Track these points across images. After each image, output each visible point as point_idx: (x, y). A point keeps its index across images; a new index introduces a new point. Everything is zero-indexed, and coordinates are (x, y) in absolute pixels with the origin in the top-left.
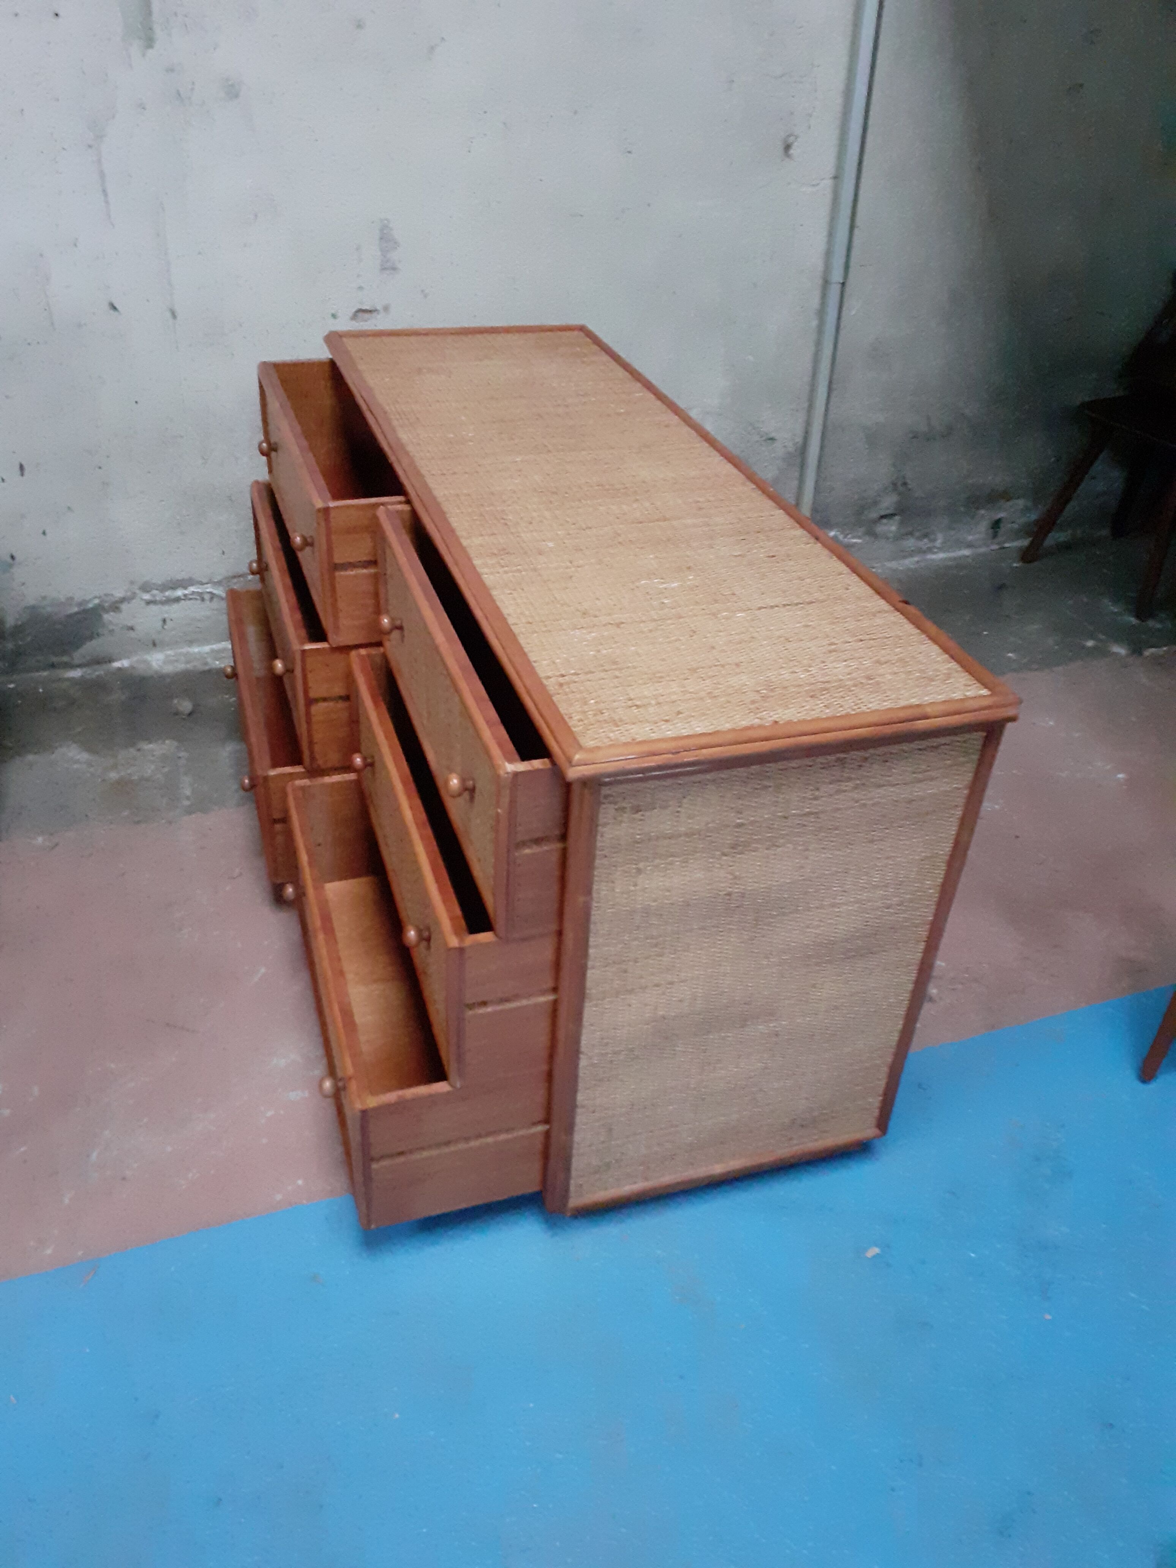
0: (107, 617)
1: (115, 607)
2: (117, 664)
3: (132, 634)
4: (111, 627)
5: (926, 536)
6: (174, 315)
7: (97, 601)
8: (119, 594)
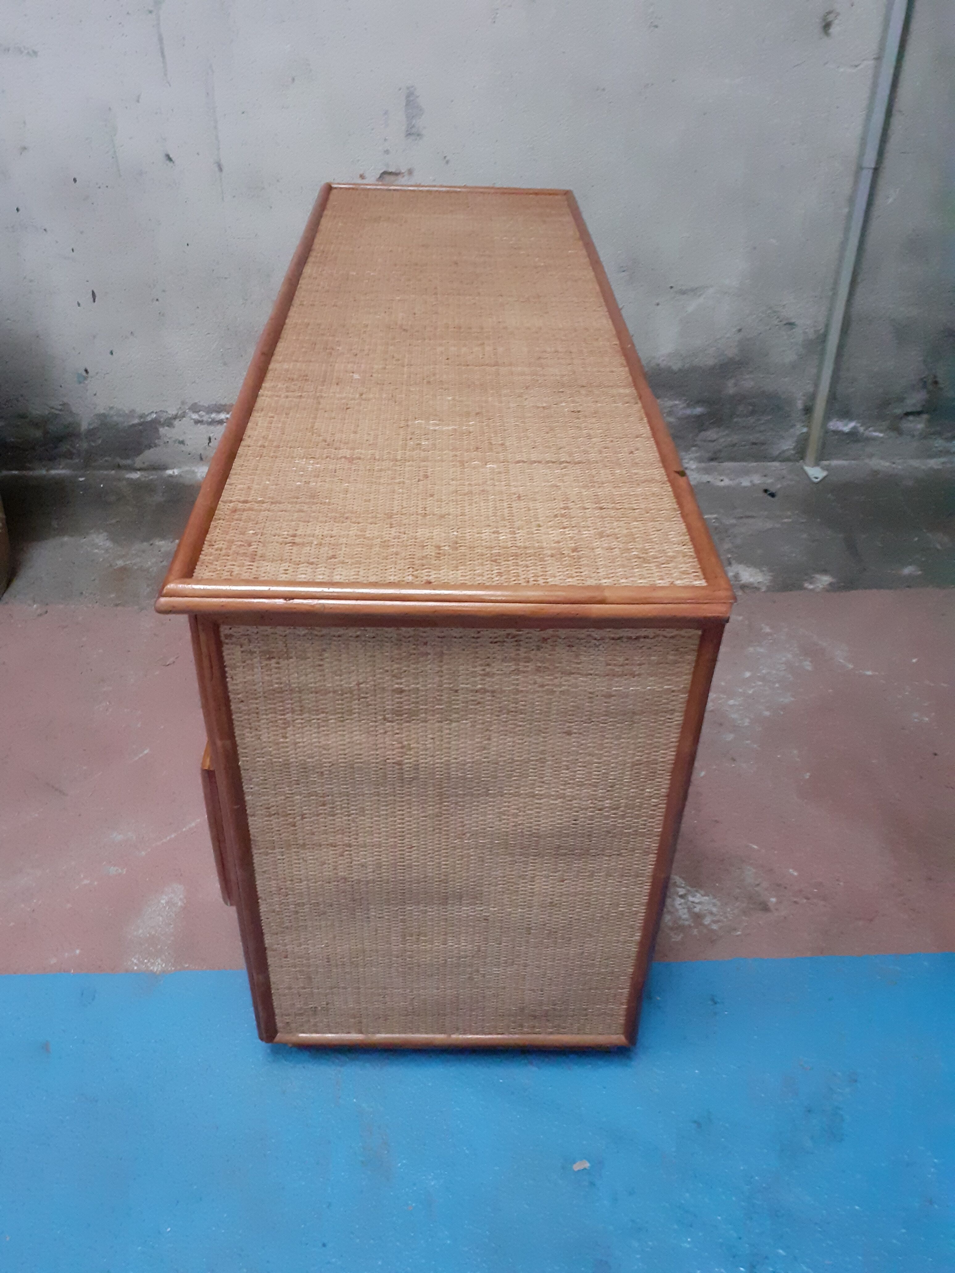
0: (163, 430)
1: (169, 423)
2: (170, 472)
3: (183, 448)
4: (166, 440)
6: (221, 170)
7: (154, 416)
8: (172, 412)
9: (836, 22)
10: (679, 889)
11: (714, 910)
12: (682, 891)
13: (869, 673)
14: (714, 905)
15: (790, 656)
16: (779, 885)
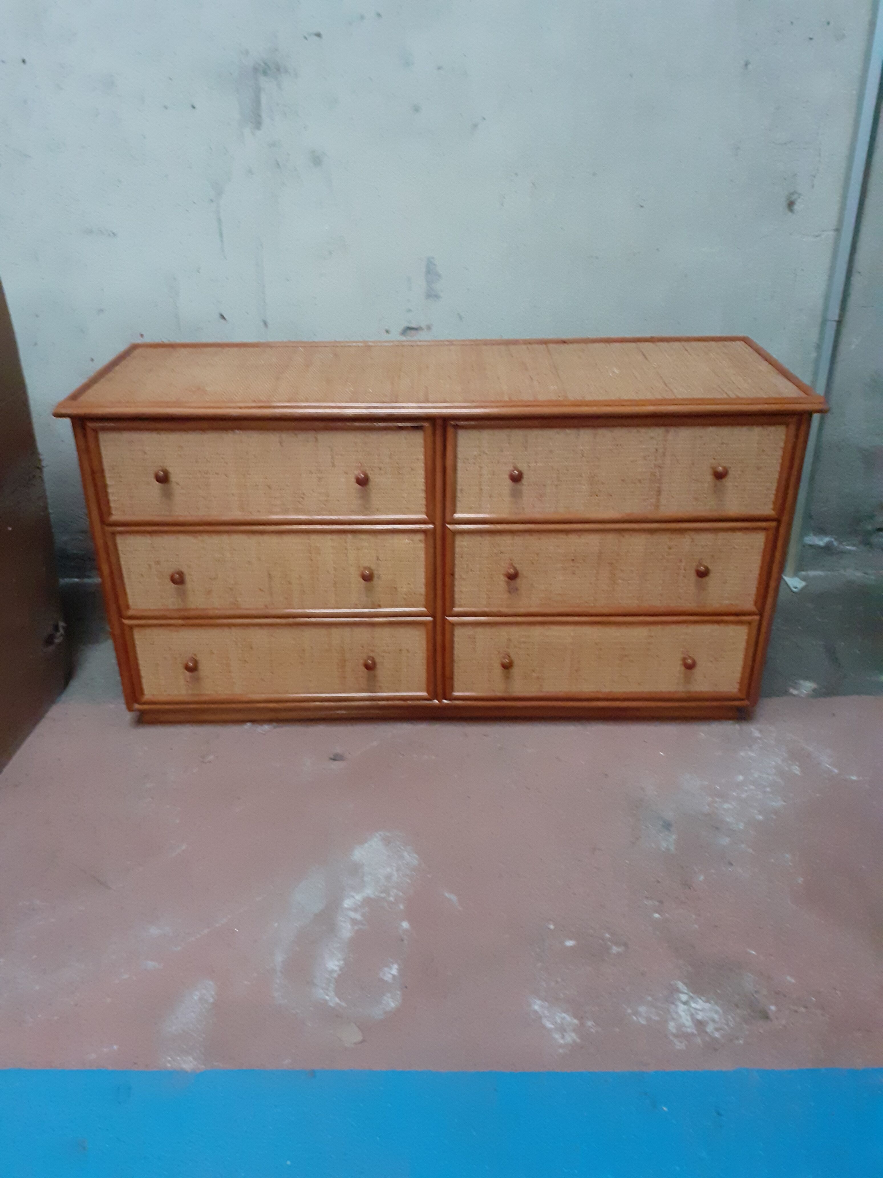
6: (266, 325)
9: (799, 200)
10: (681, 996)
11: (716, 1017)
12: (684, 997)
13: (854, 778)
14: (716, 1012)
15: (779, 760)
16: (777, 993)
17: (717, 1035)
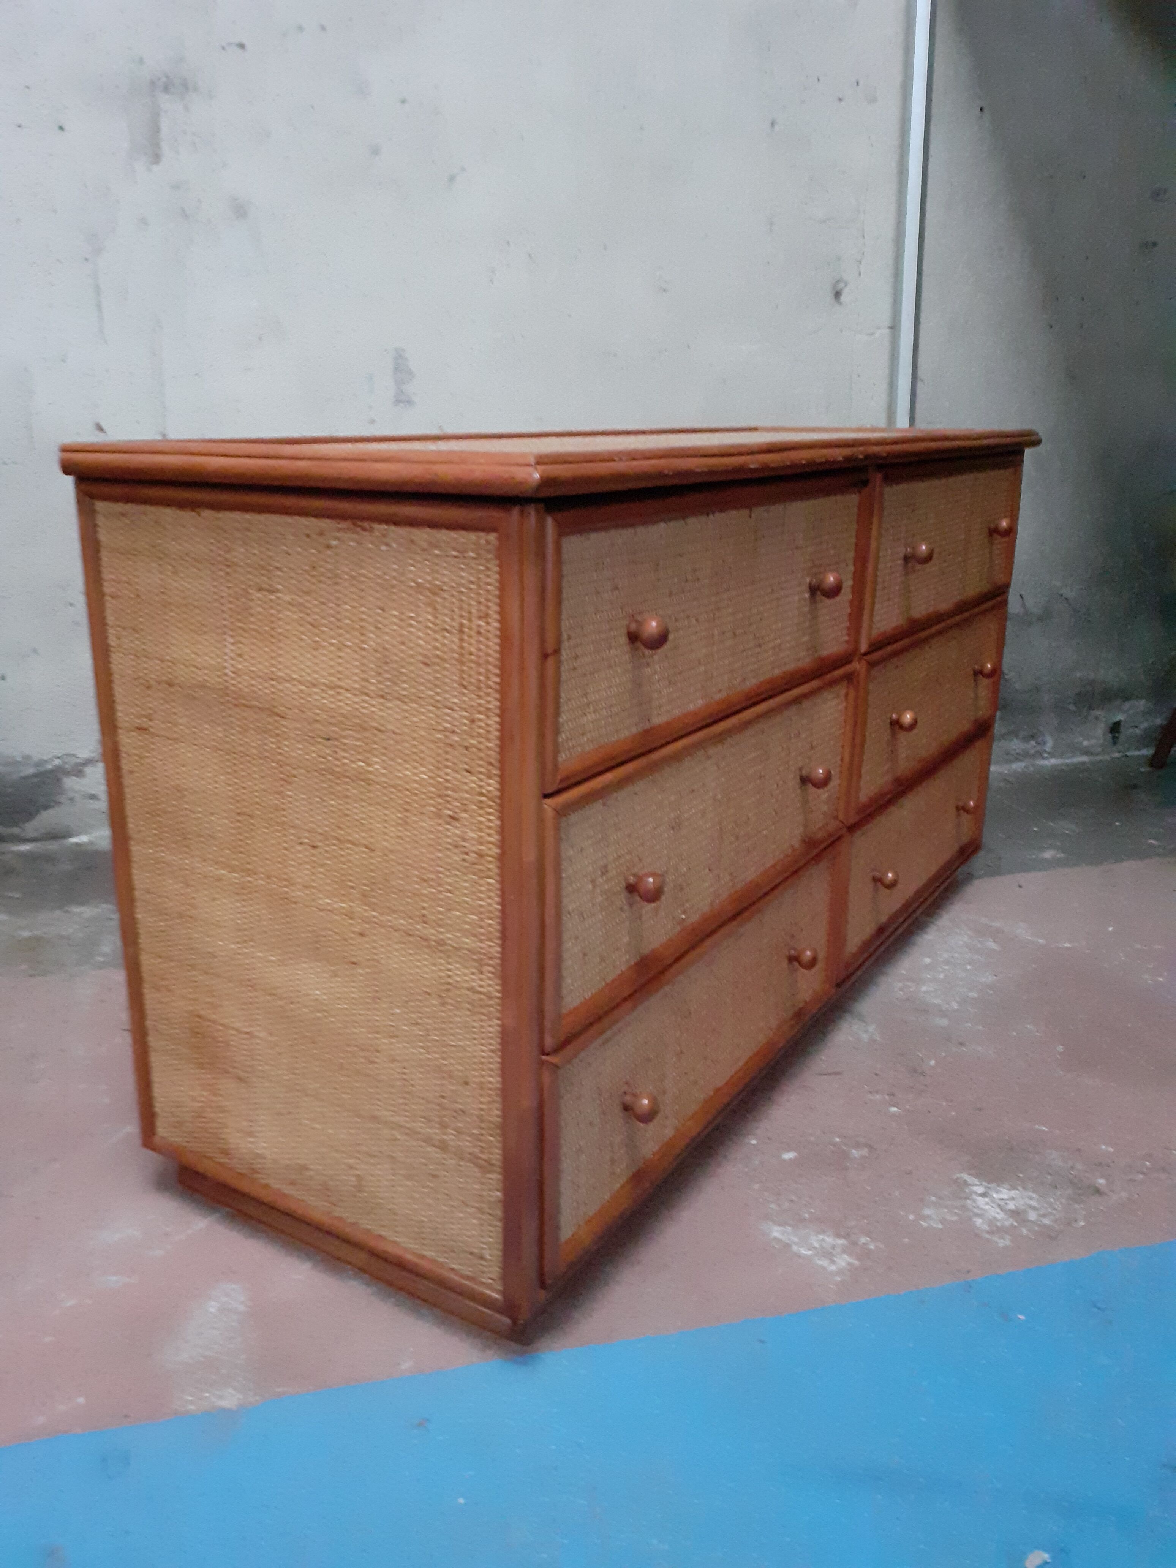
0: (70, 782)
1: (78, 771)
2: (74, 840)
3: (96, 805)
4: (71, 794)
5: (1033, 737)
7: (57, 762)
8: (84, 755)
9: (846, 290)
10: (975, 1188)
11: (1033, 1203)
12: (981, 1190)
13: (1067, 945)
14: (1031, 1198)
15: (966, 939)
16: (1098, 1164)
17: (1046, 1221)
